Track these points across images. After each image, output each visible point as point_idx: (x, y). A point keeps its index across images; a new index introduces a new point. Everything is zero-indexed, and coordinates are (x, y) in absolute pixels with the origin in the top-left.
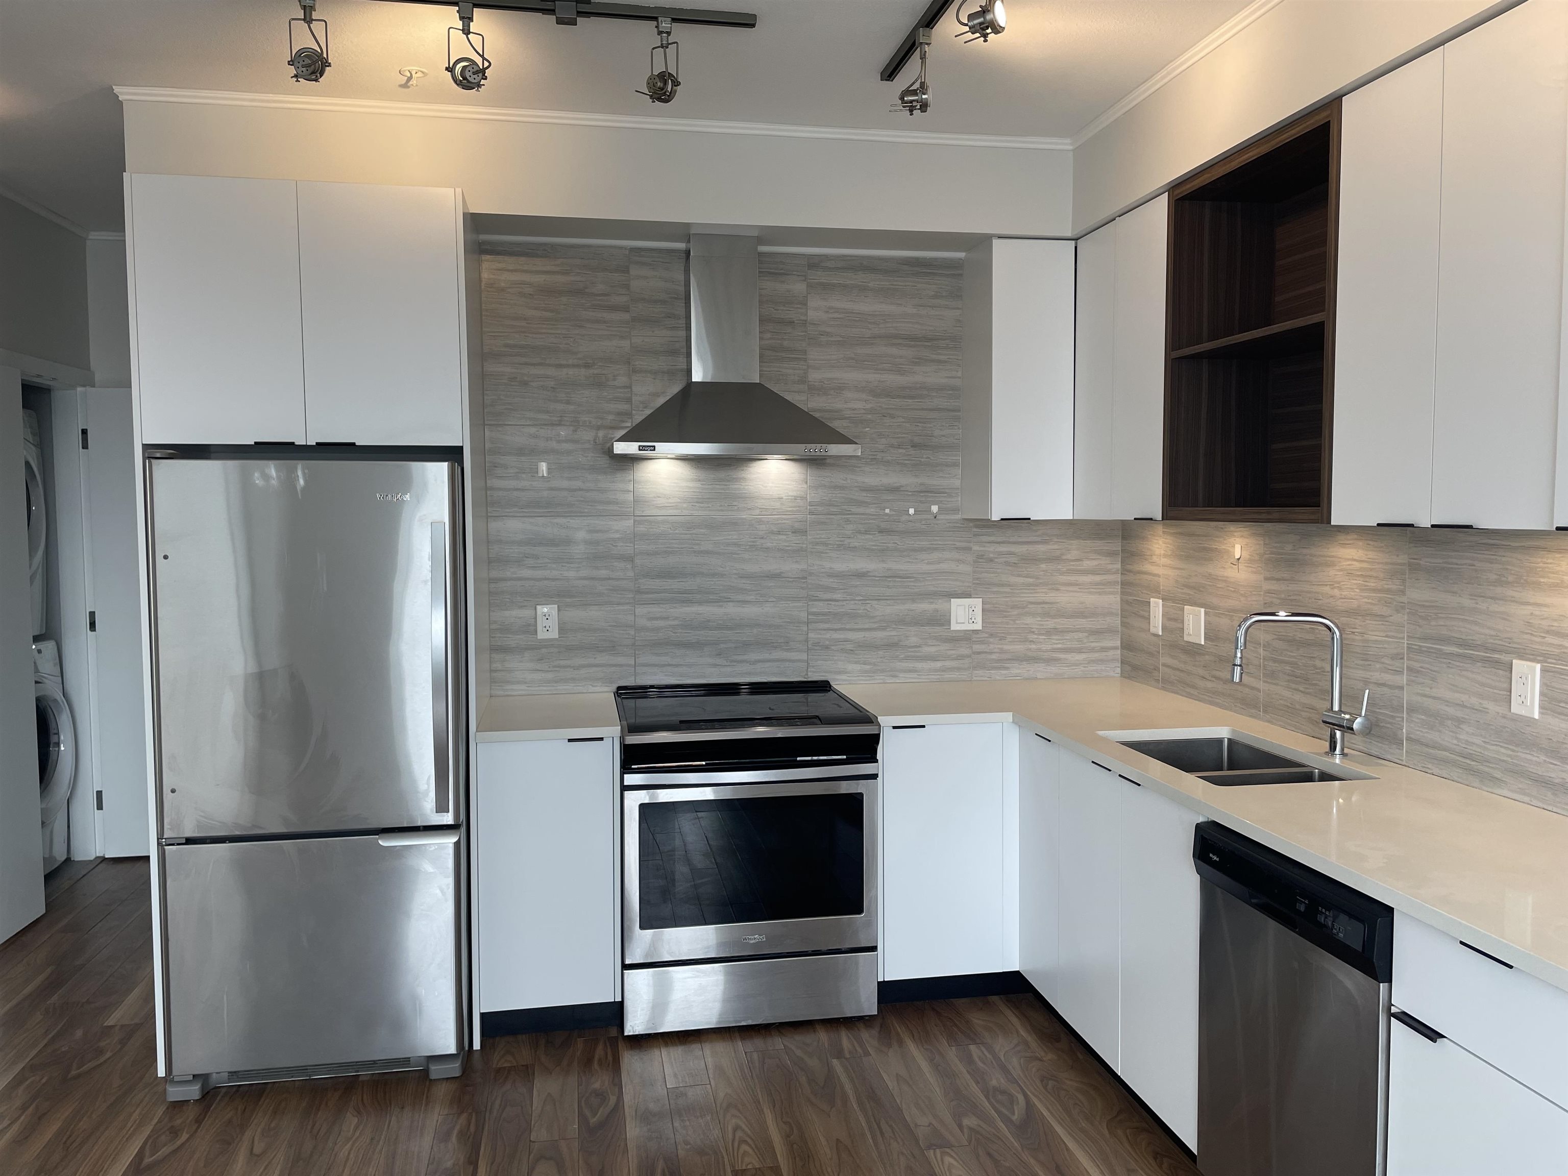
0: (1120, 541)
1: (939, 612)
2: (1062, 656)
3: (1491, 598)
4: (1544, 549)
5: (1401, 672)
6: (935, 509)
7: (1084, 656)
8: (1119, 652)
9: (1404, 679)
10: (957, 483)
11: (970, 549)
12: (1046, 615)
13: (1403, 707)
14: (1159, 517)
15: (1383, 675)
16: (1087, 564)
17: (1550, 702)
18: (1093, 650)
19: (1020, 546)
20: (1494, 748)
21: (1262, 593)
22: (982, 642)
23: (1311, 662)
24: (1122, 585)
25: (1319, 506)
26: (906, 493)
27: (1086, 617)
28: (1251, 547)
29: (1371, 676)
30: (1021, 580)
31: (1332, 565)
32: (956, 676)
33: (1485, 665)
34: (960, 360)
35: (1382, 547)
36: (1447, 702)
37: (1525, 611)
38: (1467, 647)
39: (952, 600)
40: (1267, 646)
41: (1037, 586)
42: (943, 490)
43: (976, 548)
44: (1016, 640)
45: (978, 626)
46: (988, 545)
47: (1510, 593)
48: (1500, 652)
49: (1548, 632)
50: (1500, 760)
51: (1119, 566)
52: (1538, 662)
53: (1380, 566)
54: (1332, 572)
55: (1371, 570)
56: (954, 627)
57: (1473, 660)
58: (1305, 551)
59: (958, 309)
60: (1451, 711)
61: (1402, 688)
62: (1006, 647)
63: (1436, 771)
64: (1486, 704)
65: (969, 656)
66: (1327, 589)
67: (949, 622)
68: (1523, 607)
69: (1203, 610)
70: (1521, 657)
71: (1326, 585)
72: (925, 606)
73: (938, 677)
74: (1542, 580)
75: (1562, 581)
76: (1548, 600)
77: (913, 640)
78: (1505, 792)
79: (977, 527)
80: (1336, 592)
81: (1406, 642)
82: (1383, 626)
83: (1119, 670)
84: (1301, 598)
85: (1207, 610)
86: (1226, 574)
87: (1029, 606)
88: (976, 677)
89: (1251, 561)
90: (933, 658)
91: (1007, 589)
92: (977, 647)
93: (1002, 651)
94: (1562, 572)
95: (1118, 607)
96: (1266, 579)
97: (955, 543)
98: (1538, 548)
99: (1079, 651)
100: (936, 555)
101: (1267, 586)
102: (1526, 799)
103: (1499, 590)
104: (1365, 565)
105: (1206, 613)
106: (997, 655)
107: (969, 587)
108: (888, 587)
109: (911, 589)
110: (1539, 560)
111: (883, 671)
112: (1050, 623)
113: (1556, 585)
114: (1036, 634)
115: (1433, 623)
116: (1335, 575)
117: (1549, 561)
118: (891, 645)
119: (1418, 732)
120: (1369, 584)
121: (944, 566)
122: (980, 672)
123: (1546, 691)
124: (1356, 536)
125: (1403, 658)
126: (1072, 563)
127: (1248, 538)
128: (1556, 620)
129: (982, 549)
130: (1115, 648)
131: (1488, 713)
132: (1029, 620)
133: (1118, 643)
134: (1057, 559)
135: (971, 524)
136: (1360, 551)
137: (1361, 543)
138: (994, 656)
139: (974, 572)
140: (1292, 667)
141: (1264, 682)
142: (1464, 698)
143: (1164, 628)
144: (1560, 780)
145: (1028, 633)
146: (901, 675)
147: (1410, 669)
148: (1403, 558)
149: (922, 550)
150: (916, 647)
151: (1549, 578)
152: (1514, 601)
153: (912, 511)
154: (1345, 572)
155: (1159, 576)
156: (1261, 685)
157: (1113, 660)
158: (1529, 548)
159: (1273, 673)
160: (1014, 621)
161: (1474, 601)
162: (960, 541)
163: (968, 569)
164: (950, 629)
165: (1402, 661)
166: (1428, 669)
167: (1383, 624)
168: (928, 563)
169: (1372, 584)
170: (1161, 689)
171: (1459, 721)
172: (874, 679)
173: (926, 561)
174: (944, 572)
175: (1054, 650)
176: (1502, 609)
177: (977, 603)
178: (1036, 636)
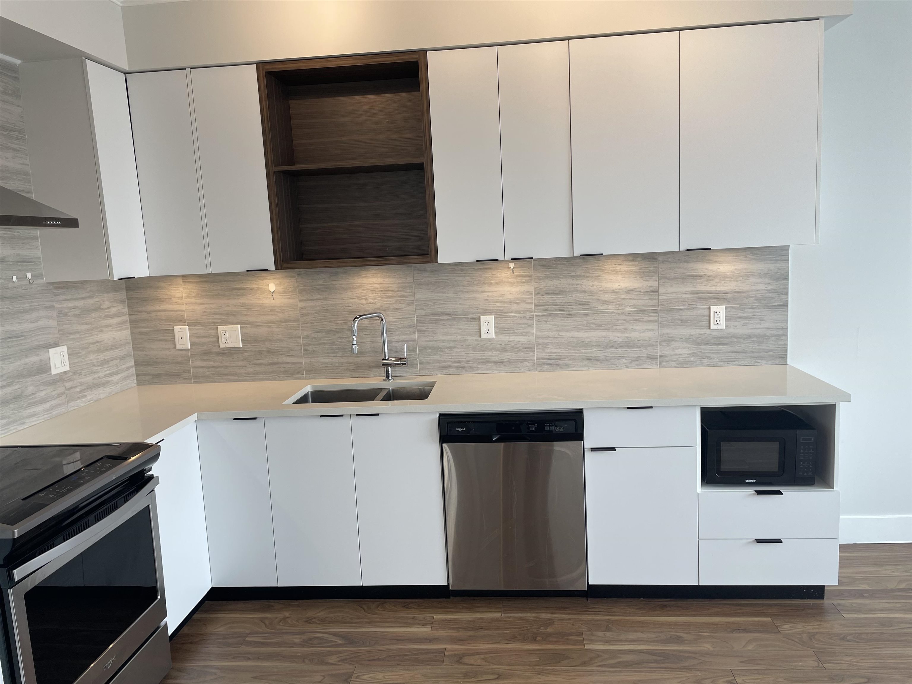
0: (125, 292)
1: (43, 362)
2: (110, 379)
3: (466, 292)
4: (492, 268)
5: (414, 333)
6: (29, 275)
7: (119, 376)
8: (134, 368)
9: (415, 336)
10: (39, 253)
11: (53, 307)
12: (99, 351)
13: (417, 349)
14: (272, 267)
15: (401, 337)
16: (114, 310)
17: (499, 329)
18: (122, 371)
19: (80, 301)
20: (472, 355)
21: (298, 309)
22: (70, 380)
23: (346, 340)
24: (130, 322)
25: (429, 255)
26: (9, 263)
27: (117, 348)
28: (284, 284)
29: (394, 338)
30: (83, 327)
31: (359, 287)
32: (59, 411)
33: (464, 321)
34: (27, 150)
35: (395, 275)
36: (443, 341)
37: (485, 295)
38: (453, 315)
39: (50, 350)
40: (305, 338)
41: (92, 330)
42: (31, 260)
43: (57, 306)
44: (87, 373)
45: (67, 368)
46: (63, 302)
47: (475, 288)
48: (473, 314)
49: (497, 302)
50: (476, 359)
51: (126, 310)
52: (492, 315)
53: (395, 285)
54: (358, 291)
55: (388, 287)
56: (54, 372)
57: (458, 320)
58: (334, 283)
59: (20, 107)
60: (446, 344)
61: (415, 340)
62: (83, 380)
63: (439, 373)
64: (466, 337)
65: (64, 393)
66: (356, 301)
67: (50, 369)
68: (484, 293)
69: (239, 326)
70: (484, 314)
71: (355, 298)
72: (33, 359)
73: (49, 415)
74: (492, 281)
75: (502, 281)
76: (496, 289)
77: (31, 389)
78: (480, 372)
79: (56, 288)
80: (363, 301)
81: (415, 319)
82: (400, 313)
83: (135, 381)
84: (334, 307)
85: (242, 326)
86: (260, 302)
87: (90, 346)
88: (70, 408)
89: (284, 292)
90: (43, 401)
91: (77, 336)
92: (68, 385)
93: (82, 384)
94: (502, 277)
95: (129, 338)
96: (300, 301)
97: (45, 303)
98: (489, 268)
99: (117, 373)
100: (35, 315)
101: (303, 304)
102: (491, 371)
103: (469, 288)
104: (385, 286)
105: (241, 328)
106: (79, 387)
107: (57, 337)
108: (8, 347)
109: (23, 345)
110: (490, 273)
111: (15, 421)
112: (102, 356)
113: (500, 283)
114: (96, 366)
115: (432, 307)
116: (361, 292)
117: (495, 273)
118: (18, 397)
119: (427, 359)
120: (388, 294)
121: (41, 323)
122: (71, 404)
123: (497, 326)
124: (375, 272)
125: (414, 327)
126: (107, 311)
127: (280, 279)
128: (500, 297)
129: (60, 306)
130: (132, 367)
131: (468, 341)
132: (92, 357)
133: (132, 363)
134: (98, 309)
135: (51, 287)
136: (379, 279)
137: (379, 275)
138: (78, 389)
139: (59, 325)
140: (330, 345)
141: (305, 358)
142: (453, 337)
143: (191, 344)
144: (507, 359)
145: (92, 366)
146: (27, 421)
147: (418, 331)
148: (410, 280)
149: (25, 311)
150: (33, 394)
151: (496, 280)
152: (478, 291)
153: (15, 278)
154: (369, 290)
155: (183, 311)
156: (303, 360)
157: (132, 375)
158: (484, 269)
159: (313, 352)
160: (84, 359)
161: (456, 295)
162: (47, 301)
163: (53, 323)
164: (51, 374)
165: (414, 328)
166: (431, 328)
167: (399, 313)
168: (31, 322)
169: (390, 294)
170: (193, 383)
171: (451, 348)
172: (10, 430)
173: (30, 321)
174: (42, 328)
175: (106, 376)
176: (472, 296)
177: (63, 349)
178: (96, 368)
